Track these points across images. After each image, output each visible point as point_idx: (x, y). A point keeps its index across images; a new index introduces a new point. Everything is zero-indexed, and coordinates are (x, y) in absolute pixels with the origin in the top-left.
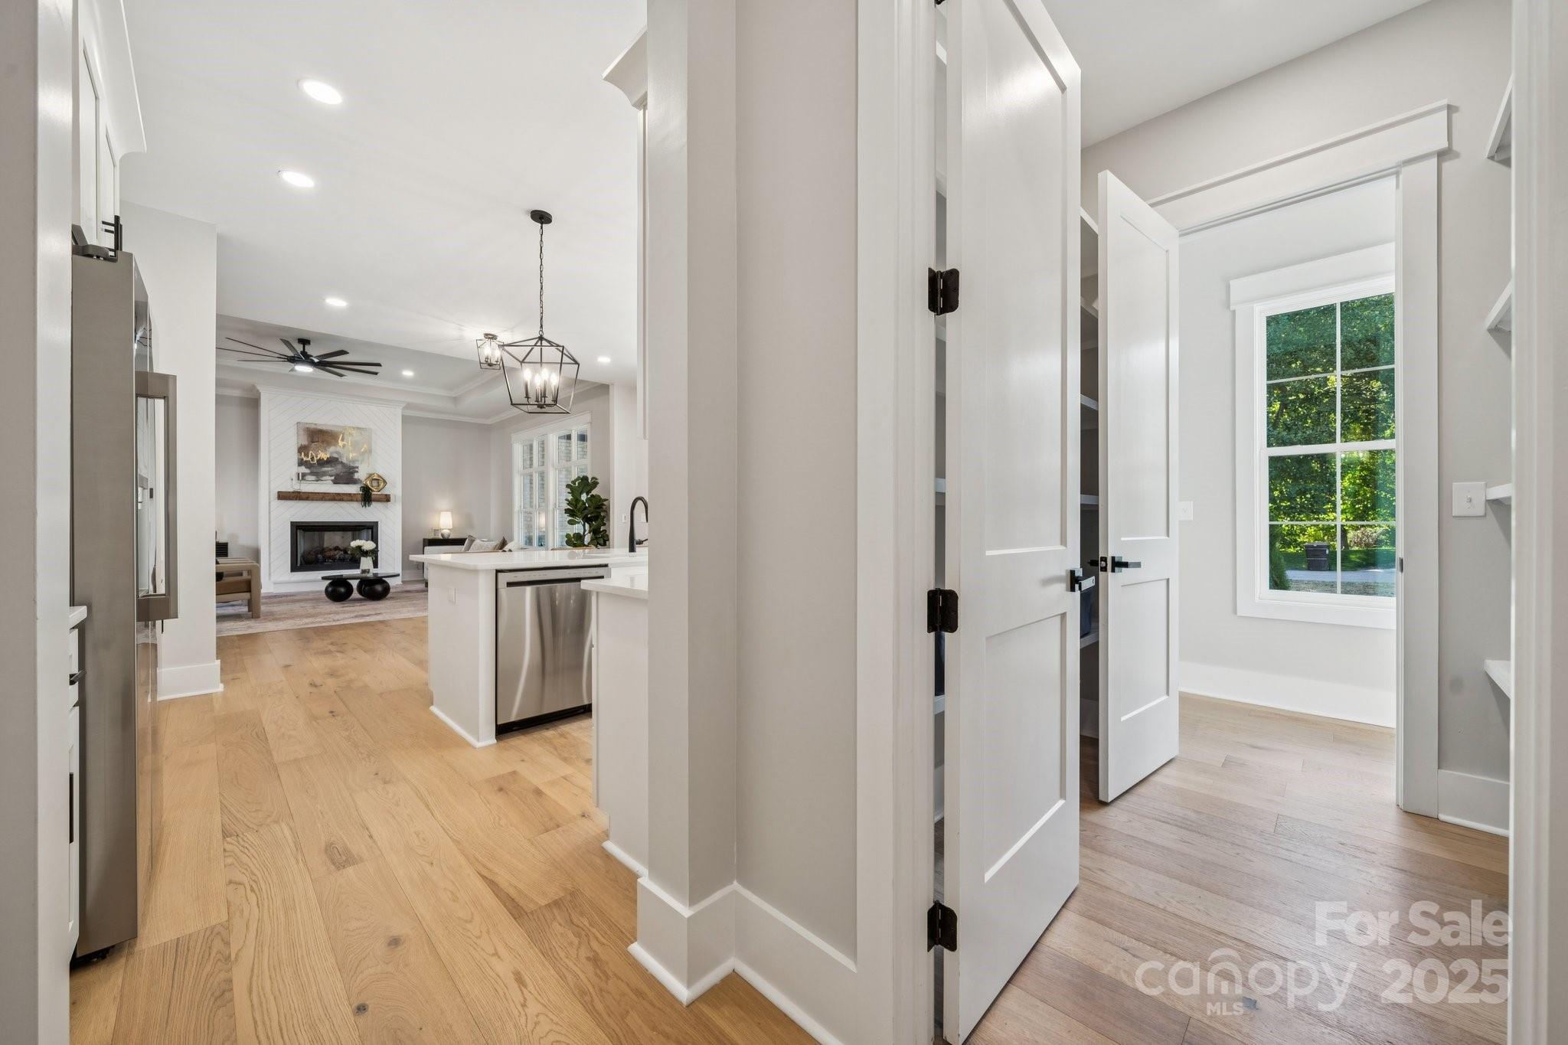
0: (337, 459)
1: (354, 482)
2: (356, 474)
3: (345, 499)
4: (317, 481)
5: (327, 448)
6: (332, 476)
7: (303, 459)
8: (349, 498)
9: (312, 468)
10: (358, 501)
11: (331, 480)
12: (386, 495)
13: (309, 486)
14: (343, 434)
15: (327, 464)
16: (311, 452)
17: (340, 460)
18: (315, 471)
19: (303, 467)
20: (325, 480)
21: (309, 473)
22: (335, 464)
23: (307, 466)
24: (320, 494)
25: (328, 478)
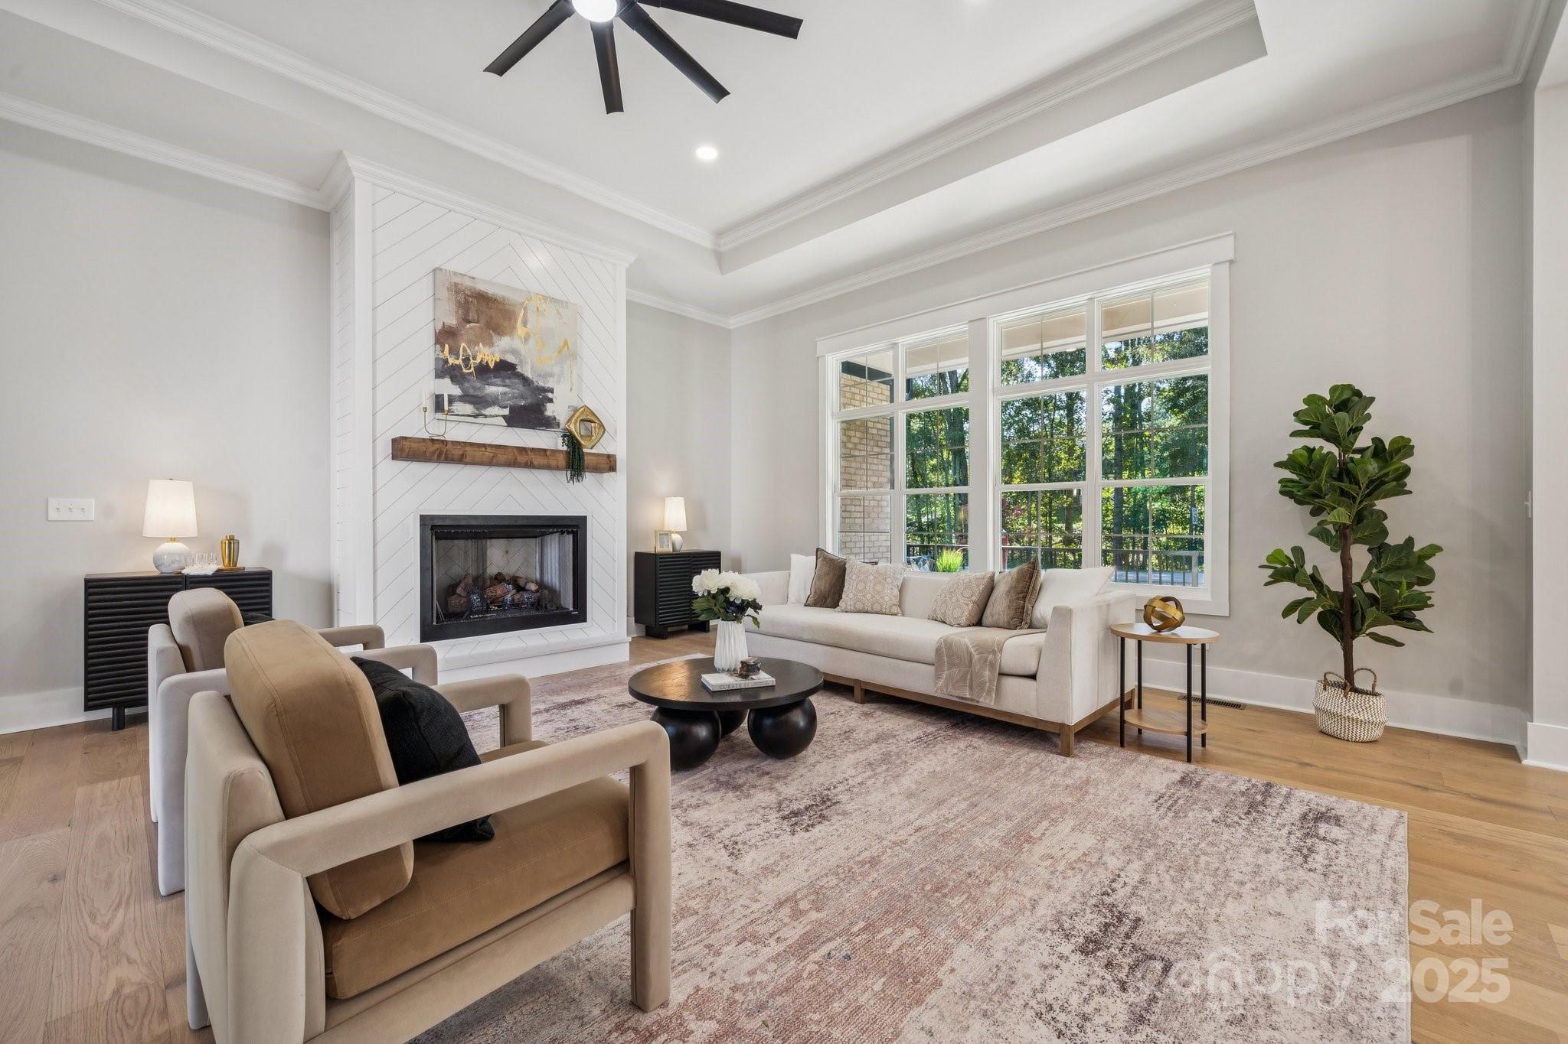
0: (512, 366)
1: (548, 423)
2: (549, 406)
3: (535, 462)
4: (476, 416)
5: (495, 338)
6: (505, 407)
7: (446, 361)
8: (542, 461)
9: (467, 385)
10: (558, 468)
11: (504, 417)
12: (609, 456)
13: (460, 430)
14: (525, 309)
15: (495, 377)
16: (463, 345)
17: (519, 369)
18: (471, 392)
19: (447, 381)
20: (491, 416)
21: (460, 397)
22: (509, 378)
23: (454, 380)
24: (489, 449)
25: (495, 410)
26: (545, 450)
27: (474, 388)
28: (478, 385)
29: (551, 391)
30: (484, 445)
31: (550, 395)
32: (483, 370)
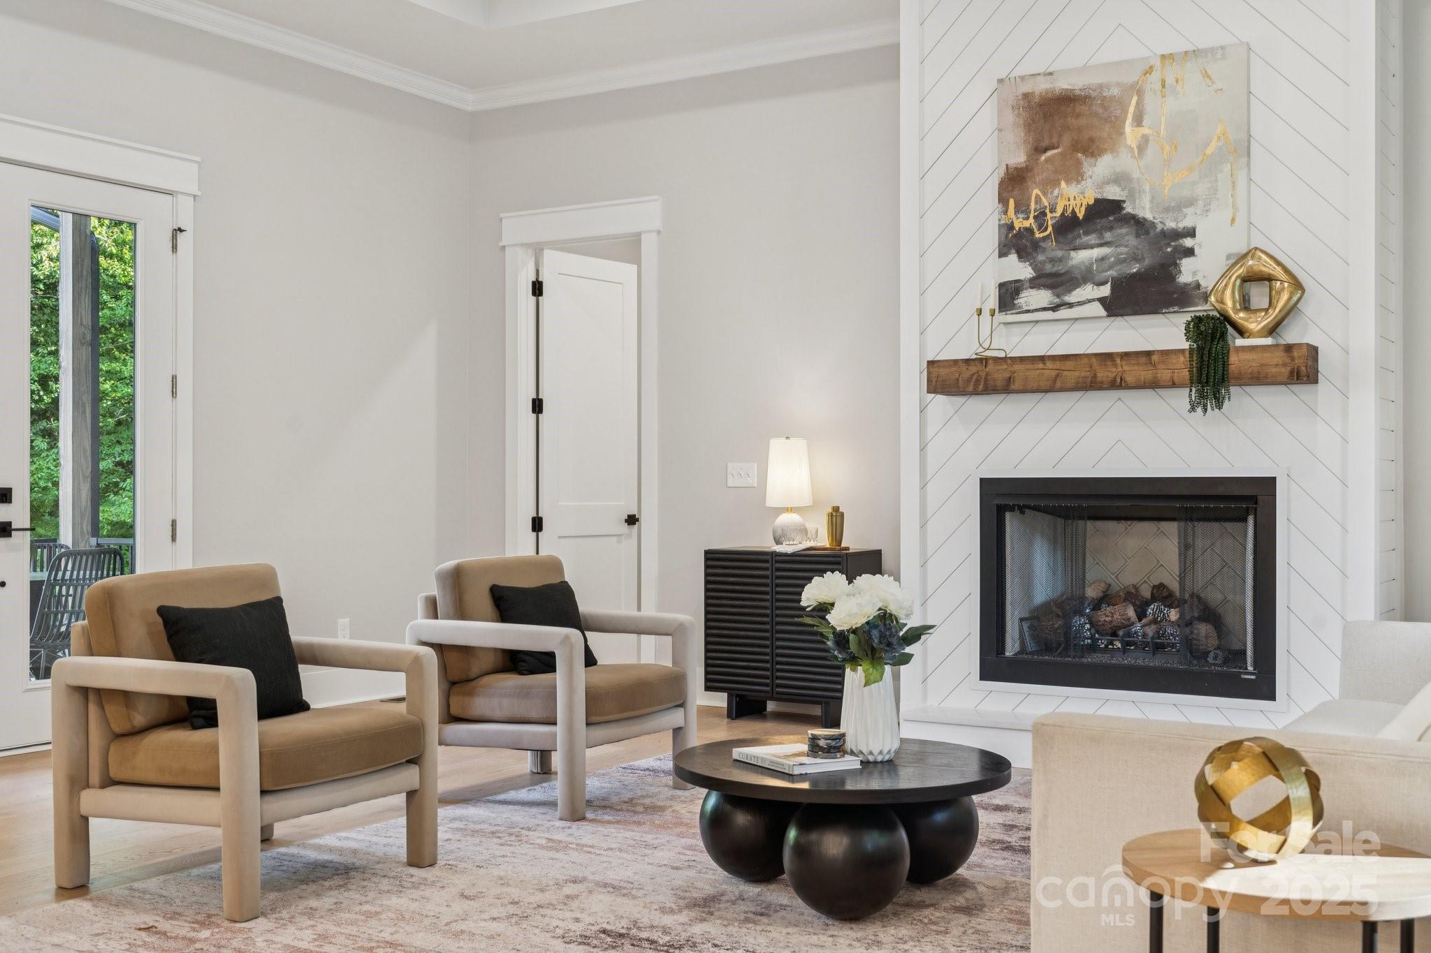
0: (1116, 206)
1: (1180, 297)
2: (1186, 264)
3: (1130, 379)
4: (1055, 308)
5: (1086, 163)
6: (1103, 283)
7: (1011, 227)
8: (1145, 374)
9: (1041, 257)
10: (1174, 385)
11: (1102, 301)
14: (1140, 93)
15: (1087, 233)
16: (1036, 191)
17: (1129, 208)
18: (1049, 268)
19: (1013, 257)
20: (1080, 303)
21: (1031, 280)
22: (1111, 229)
23: (1023, 255)
24: (1049, 364)
25: (1087, 291)
26: (1148, 354)
27: (1052, 260)
28: (1059, 253)
29: (1191, 233)
30: (1042, 359)
31: (1188, 242)
32: (1068, 227)
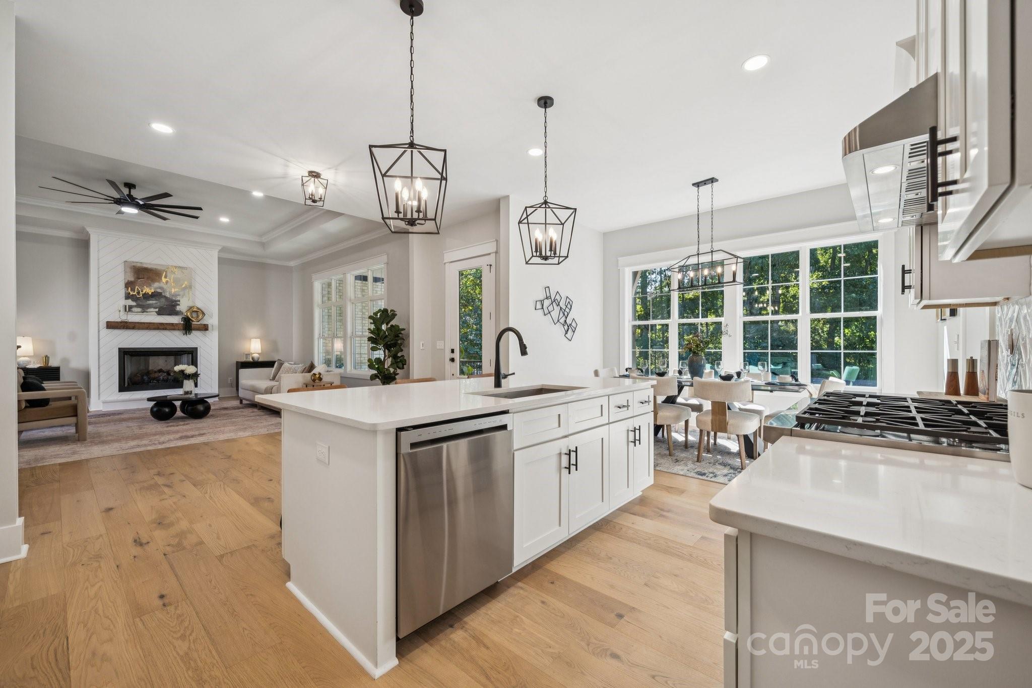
1: (176, 313)
2: (177, 307)
5: (152, 284)
6: (156, 308)
7: (129, 294)
8: (171, 327)
9: (138, 301)
10: (179, 330)
11: (156, 312)
12: (205, 325)
13: (136, 317)
14: (166, 272)
15: (152, 298)
16: (137, 287)
17: (163, 294)
19: (130, 300)
20: (150, 312)
21: (136, 306)
23: (133, 300)
24: (146, 324)
25: (152, 310)
26: (173, 323)
28: (144, 301)
29: (179, 301)
31: (178, 303)
